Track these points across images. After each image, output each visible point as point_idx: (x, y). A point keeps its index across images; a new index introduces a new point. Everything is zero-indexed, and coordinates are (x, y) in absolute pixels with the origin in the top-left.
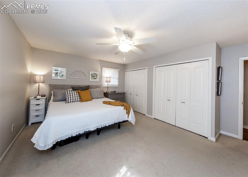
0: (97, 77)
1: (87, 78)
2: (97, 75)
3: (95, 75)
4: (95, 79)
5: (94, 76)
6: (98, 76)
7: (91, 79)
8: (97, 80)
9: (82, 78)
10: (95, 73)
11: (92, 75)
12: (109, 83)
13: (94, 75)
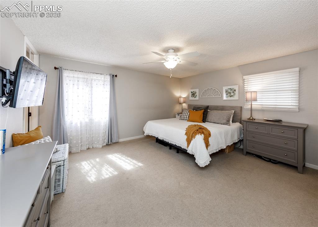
0: (235, 94)
1: (220, 96)
2: (235, 90)
3: (232, 91)
4: (231, 97)
5: (230, 93)
6: (237, 92)
7: (225, 97)
8: (236, 97)
9: (214, 97)
10: (231, 87)
11: (226, 92)
12: (254, 103)
13: (229, 91)
